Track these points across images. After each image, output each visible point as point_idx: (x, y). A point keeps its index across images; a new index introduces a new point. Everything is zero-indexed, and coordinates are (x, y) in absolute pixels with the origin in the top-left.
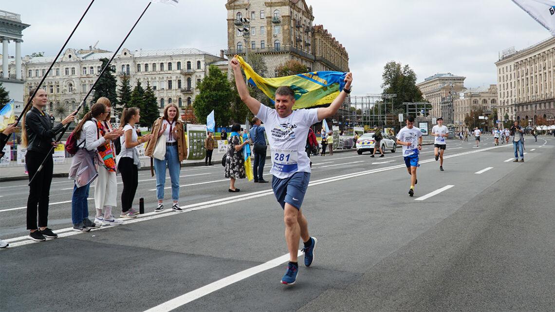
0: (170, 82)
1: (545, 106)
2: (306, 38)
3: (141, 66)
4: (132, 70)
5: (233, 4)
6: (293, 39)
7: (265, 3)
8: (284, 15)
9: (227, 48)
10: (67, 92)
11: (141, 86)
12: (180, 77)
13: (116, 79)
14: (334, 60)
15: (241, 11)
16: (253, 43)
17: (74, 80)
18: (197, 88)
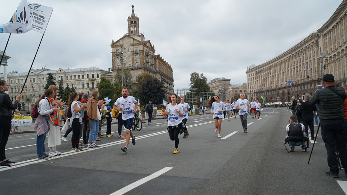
0: (83, 85)
1: (271, 93)
2: (152, 61)
3: (69, 77)
4: (64, 79)
5: (114, 45)
6: (145, 62)
7: (131, 44)
8: (140, 50)
9: (112, 67)
10: (31, 91)
11: (69, 87)
12: (88, 82)
13: (56, 83)
14: (166, 72)
15: (118, 48)
16: (125, 64)
17: (34, 84)
18: (97, 87)
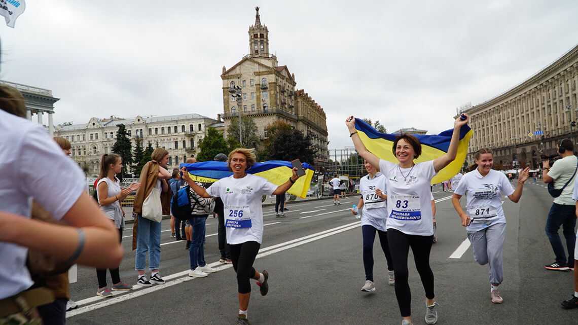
0: (176, 143)
2: (290, 102)
3: (152, 130)
4: (145, 133)
5: (227, 75)
6: (278, 103)
7: (254, 73)
8: (270, 82)
9: (223, 113)
10: (92, 154)
11: (152, 146)
12: (185, 138)
13: (130, 141)
14: (315, 120)
15: (234, 80)
16: (245, 107)
17: (97, 144)
18: (198, 147)
